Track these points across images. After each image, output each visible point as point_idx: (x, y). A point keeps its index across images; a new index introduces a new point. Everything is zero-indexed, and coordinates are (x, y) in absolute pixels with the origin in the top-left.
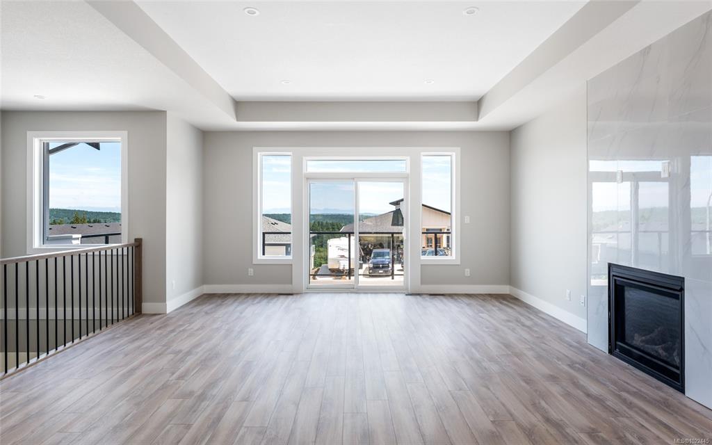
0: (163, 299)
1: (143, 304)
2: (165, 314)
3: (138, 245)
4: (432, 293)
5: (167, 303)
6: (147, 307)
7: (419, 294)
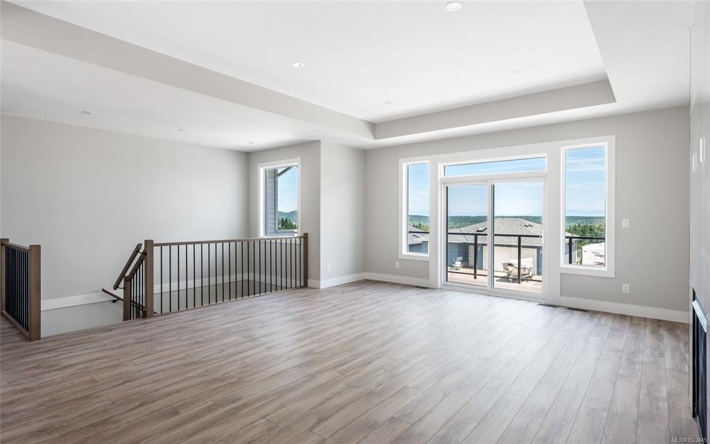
0: (319, 279)
1: (309, 280)
2: (319, 289)
3: (305, 237)
4: (571, 306)
5: (321, 281)
6: (311, 282)
7: (554, 306)
